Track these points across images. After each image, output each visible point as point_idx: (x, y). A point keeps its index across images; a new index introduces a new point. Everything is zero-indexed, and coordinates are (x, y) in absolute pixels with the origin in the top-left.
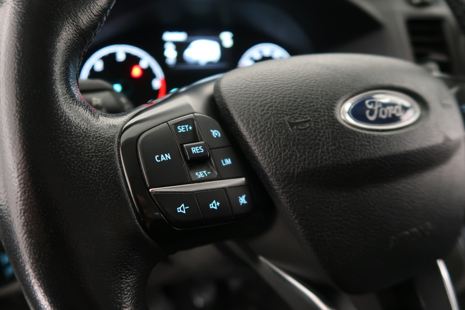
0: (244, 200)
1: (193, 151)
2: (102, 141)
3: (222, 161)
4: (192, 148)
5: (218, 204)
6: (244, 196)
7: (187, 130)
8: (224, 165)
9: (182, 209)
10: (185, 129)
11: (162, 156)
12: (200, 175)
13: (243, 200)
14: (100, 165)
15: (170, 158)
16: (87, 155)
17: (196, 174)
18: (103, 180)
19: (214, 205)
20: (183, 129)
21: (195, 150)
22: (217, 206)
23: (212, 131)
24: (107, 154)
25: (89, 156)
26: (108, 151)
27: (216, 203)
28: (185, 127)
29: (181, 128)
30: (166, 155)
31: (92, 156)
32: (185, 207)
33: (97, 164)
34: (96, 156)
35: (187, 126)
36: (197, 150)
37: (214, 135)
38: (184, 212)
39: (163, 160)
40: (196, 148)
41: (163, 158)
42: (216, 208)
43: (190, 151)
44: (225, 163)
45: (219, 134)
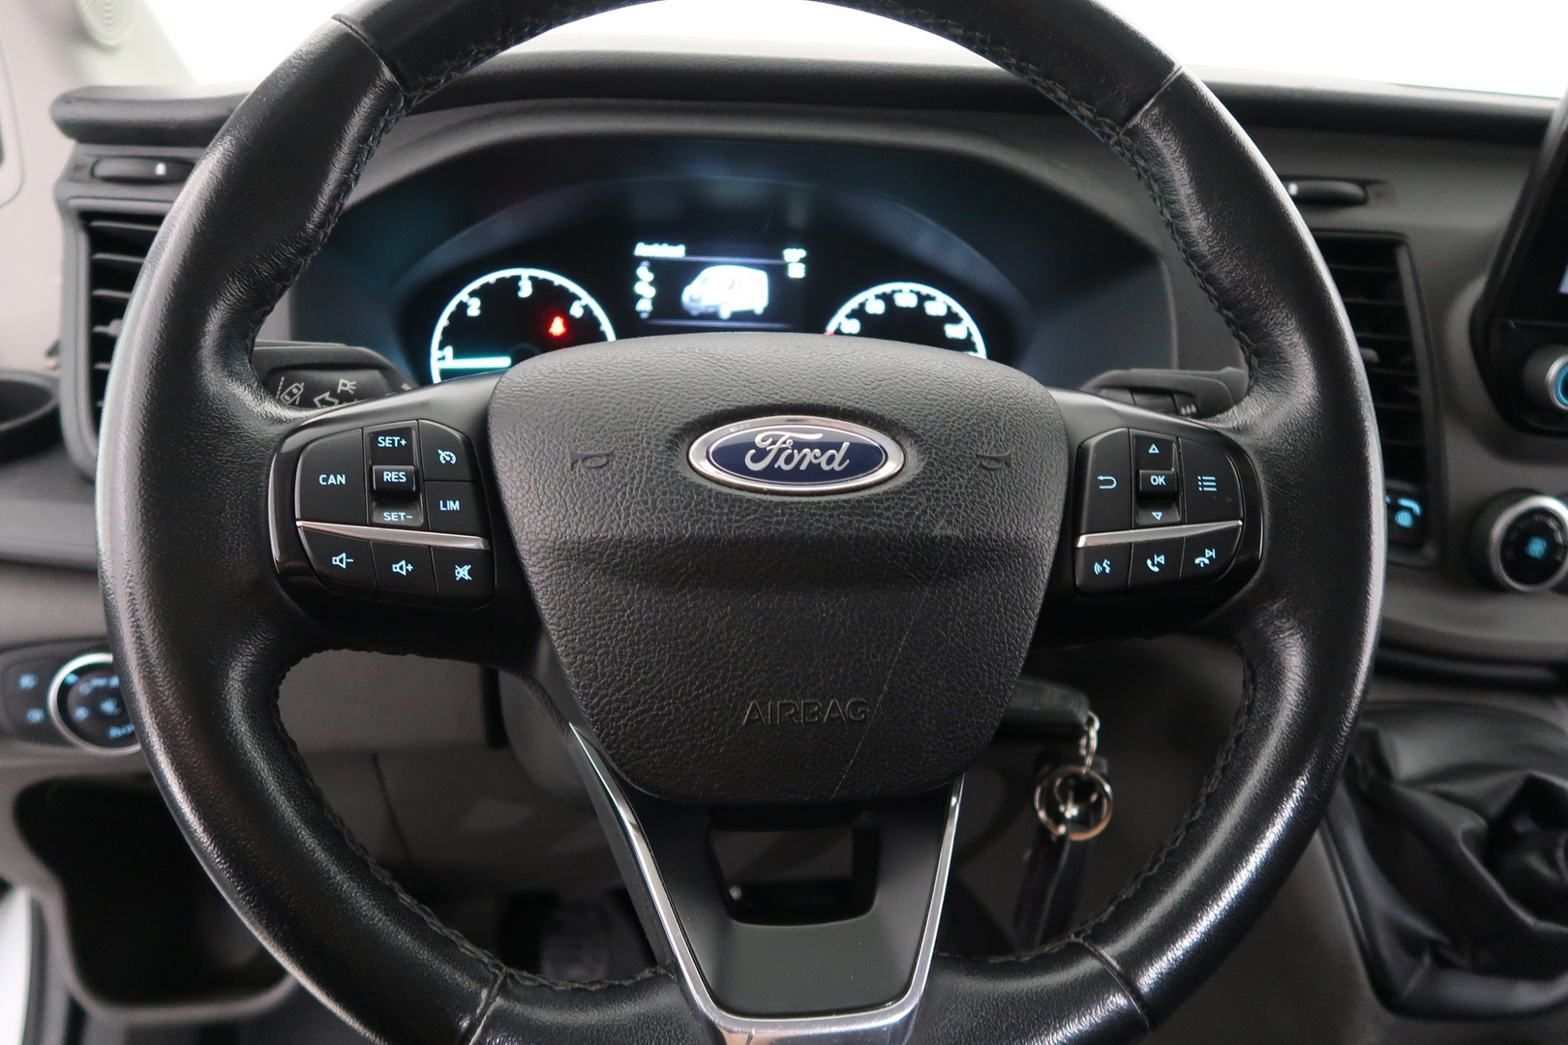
0: (466, 574)
1: (385, 477)
2: (250, 443)
3: (441, 502)
4: (385, 473)
5: (410, 567)
6: (467, 568)
7: (396, 445)
8: (442, 509)
9: (341, 561)
10: (393, 443)
11: (332, 477)
12: (391, 517)
13: (463, 572)
14: (234, 475)
15: (344, 482)
16: (219, 458)
17: (385, 514)
18: (233, 496)
19: (401, 568)
20: (387, 441)
21: (390, 476)
22: (407, 570)
23: (440, 452)
24: (251, 461)
25: (221, 461)
26: (253, 458)
27: (407, 565)
28: (393, 441)
29: (384, 440)
30: (339, 477)
31: (227, 460)
32: (347, 558)
33: (231, 473)
34: (233, 463)
35: (396, 439)
36: (394, 477)
37: (441, 458)
38: (344, 566)
39: (332, 484)
40: (393, 473)
41: (332, 480)
42: (404, 573)
43: (380, 476)
44: (445, 506)
45: (454, 458)
